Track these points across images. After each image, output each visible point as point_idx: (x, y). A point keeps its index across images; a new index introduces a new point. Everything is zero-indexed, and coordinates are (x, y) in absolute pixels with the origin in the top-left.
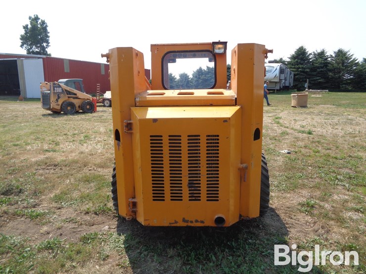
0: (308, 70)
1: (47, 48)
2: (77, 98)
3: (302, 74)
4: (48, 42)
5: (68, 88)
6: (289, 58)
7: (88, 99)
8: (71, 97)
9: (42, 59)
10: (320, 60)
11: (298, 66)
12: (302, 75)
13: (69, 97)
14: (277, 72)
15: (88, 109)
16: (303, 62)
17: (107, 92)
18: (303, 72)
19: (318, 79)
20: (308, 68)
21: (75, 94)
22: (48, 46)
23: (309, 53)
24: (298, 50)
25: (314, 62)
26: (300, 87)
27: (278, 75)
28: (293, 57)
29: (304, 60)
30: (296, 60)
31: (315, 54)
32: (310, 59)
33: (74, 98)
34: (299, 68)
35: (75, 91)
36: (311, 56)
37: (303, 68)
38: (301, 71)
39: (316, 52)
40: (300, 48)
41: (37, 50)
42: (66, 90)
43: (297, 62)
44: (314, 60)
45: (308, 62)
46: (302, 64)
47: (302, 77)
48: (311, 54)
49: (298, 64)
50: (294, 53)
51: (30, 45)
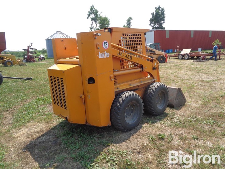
1: (163, 24)
2: (155, 54)
4: (164, 21)
5: (151, 49)
7: (162, 55)
8: (152, 54)
9: (153, 32)
13: (150, 54)
15: (161, 61)
17: (184, 50)
21: (155, 52)
22: (164, 23)
33: (154, 54)
35: (155, 50)
41: (158, 26)
42: (149, 50)
51: (154, 24)
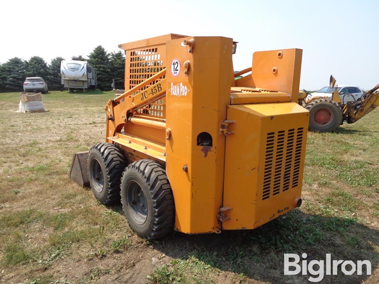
0: (109, 70)
3: (104, 73)
6: (89, 57)
10: (118, 61)
11: (99, 66)
12: (103, 75)
14: (85, 70)
16: (102, 62)
18: (105, 72)
19: (119, 80)
20: (109, 68)
23: (107, 53)
24: (96, 49)
25: (114, 62)
26: (104, 87)
27: (86, 74)
28: (92, 56)
29: (104, 60)
30: (97, 59)
31: (113, 55)
32: (110, 59)
34: (100, 67)
36: (110, 56)
37: (103, 68)
38: (102, 71)
39: (113, 53)
40: (98, 47)
43: (97, 61)
44: (113, 61)
45: (107, 62)
46: (102, 64)
47: (104, 76)
48: (109, 54)
49: (98, 63)
50: (93, 52)
